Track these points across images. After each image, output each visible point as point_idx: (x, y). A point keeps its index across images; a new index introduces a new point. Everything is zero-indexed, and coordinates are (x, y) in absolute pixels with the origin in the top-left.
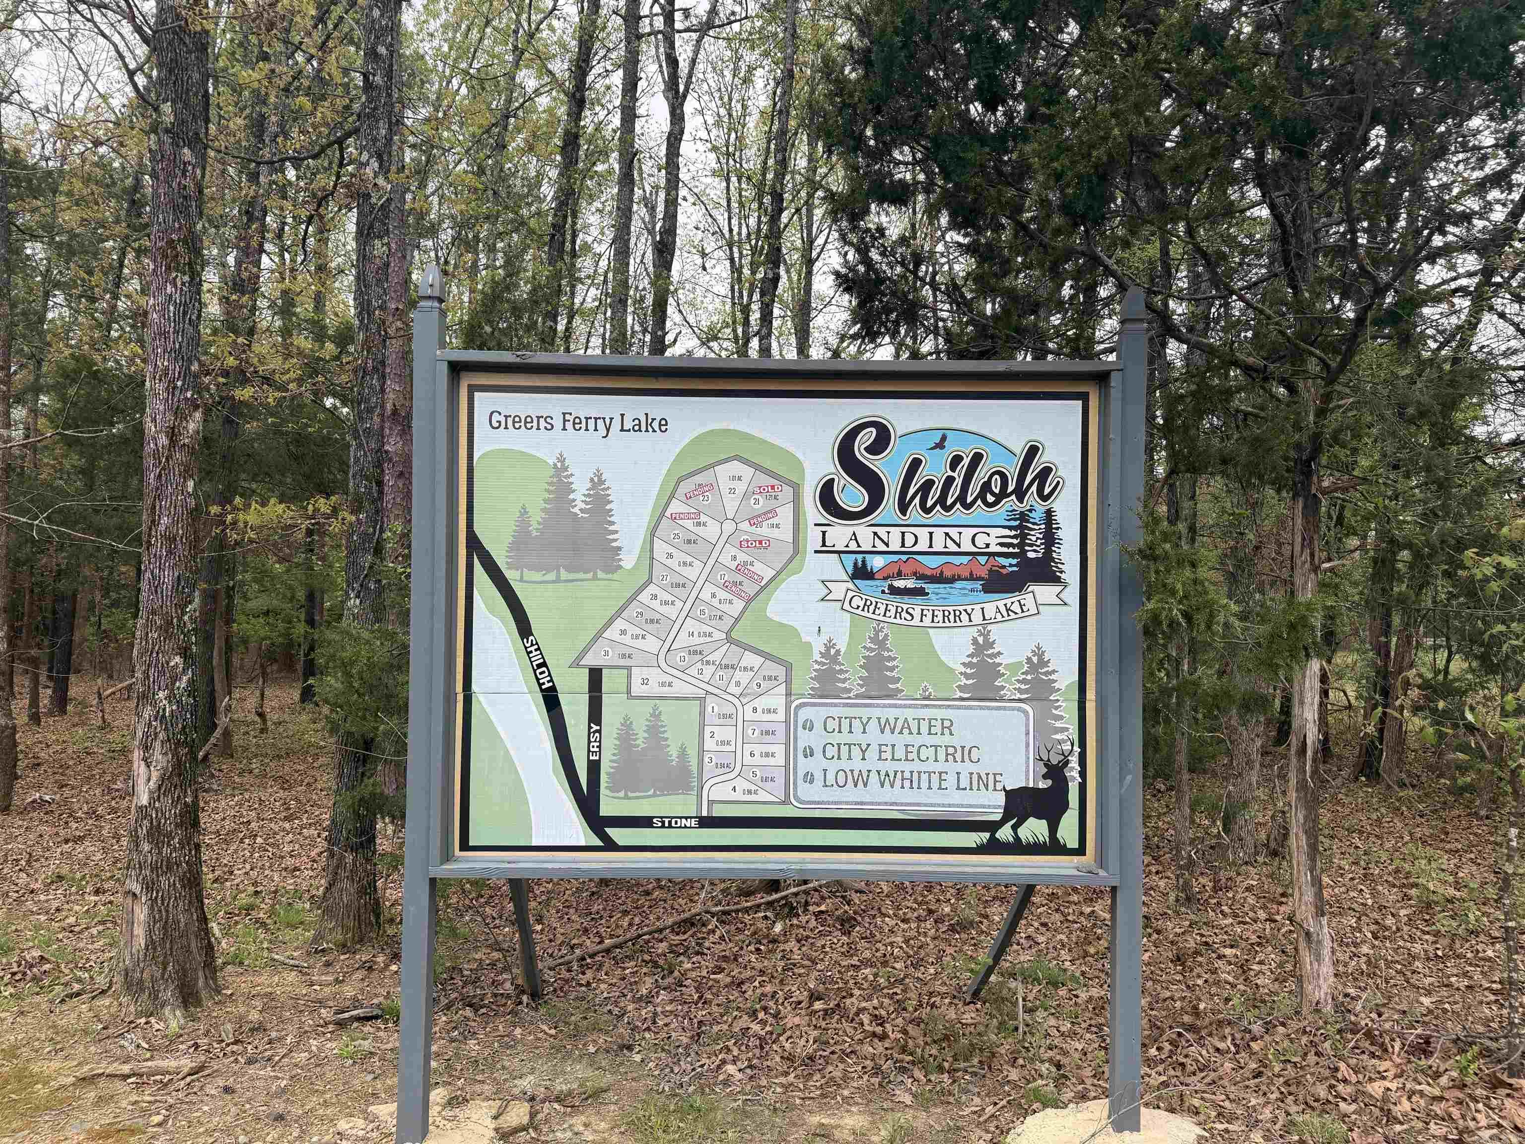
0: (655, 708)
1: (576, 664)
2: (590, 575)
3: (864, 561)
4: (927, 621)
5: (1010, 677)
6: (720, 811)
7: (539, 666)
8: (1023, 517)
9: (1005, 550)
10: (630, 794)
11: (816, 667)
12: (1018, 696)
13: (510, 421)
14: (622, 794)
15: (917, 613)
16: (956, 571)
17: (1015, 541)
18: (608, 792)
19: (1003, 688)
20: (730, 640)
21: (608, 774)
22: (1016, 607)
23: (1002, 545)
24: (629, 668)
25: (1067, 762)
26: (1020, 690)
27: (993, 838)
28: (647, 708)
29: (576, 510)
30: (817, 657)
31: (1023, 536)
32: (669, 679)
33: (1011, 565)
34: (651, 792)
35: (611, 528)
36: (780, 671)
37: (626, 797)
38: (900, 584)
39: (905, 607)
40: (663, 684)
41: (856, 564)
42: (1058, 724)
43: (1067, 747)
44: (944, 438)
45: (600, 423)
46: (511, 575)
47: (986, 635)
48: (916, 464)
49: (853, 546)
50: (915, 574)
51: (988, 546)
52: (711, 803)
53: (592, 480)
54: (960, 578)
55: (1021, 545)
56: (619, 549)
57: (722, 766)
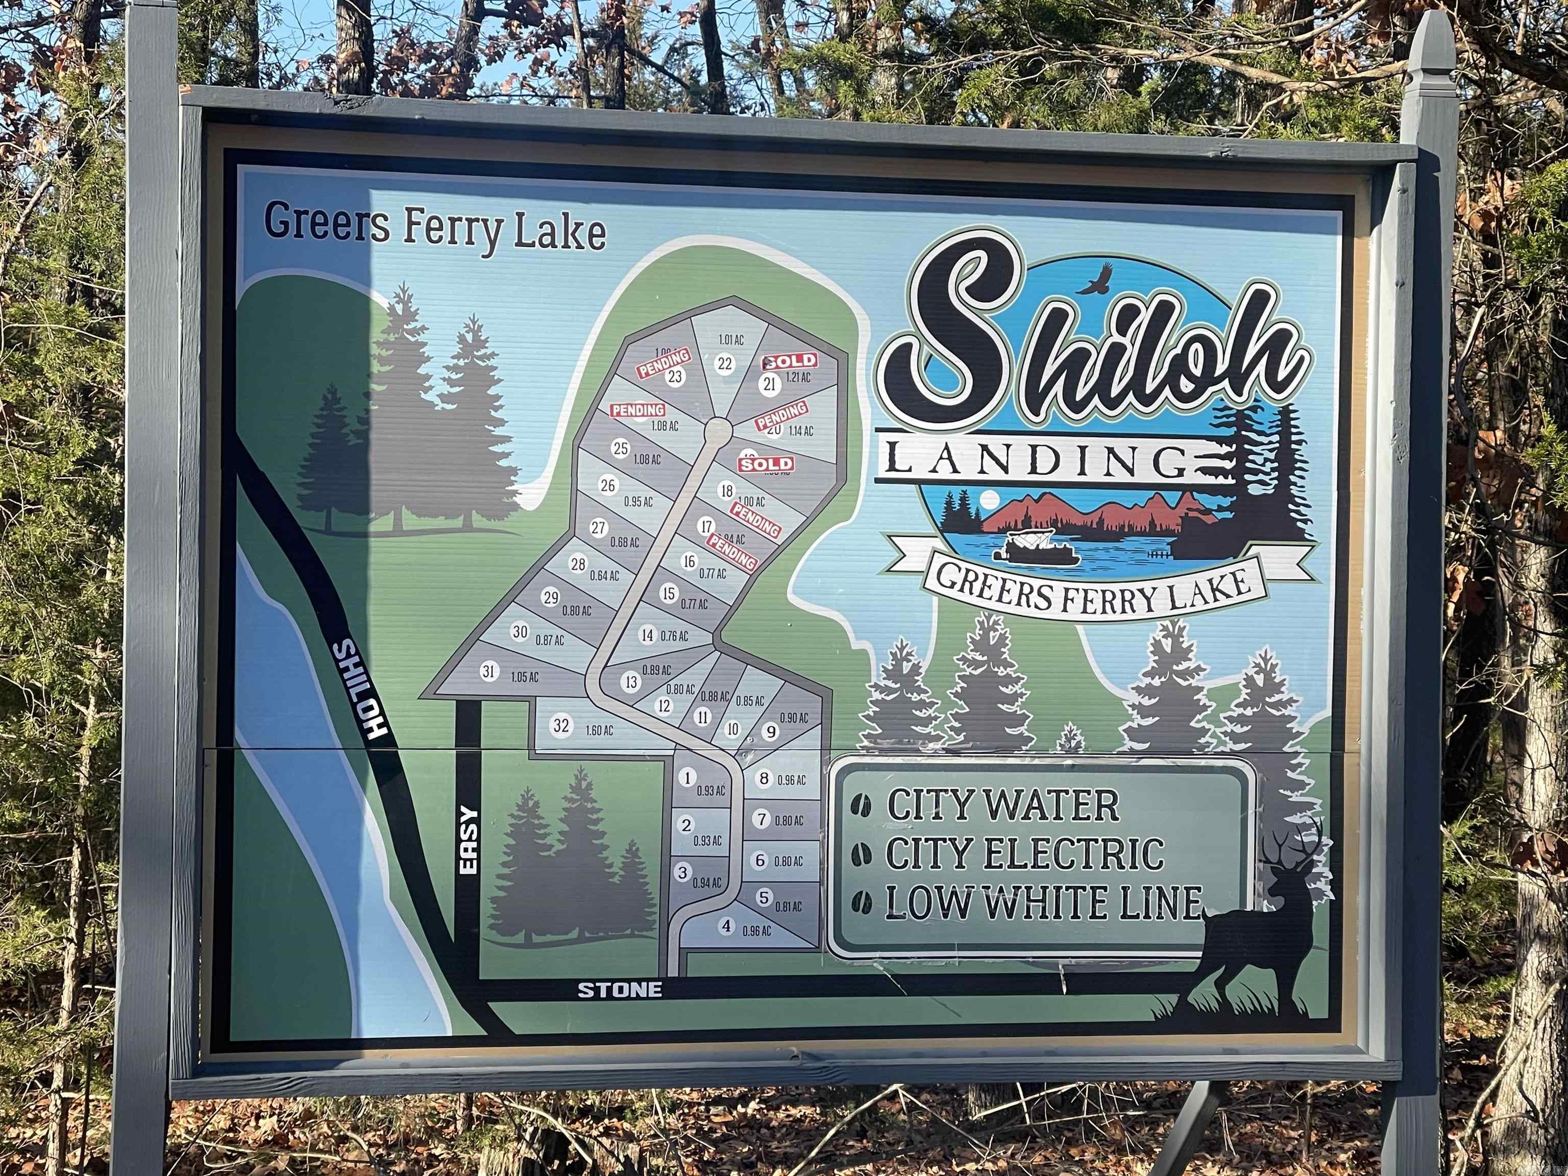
0: (580, 776)
1: (431, 693)
2: (458, 522)
3: (964, 499)
4: (1075, 611)
5: (1215, 713)
6: (698, 968)
7: (363, 696)
8: (1242, 420)
9: (1210, 480)
10: (536, 939)
11: (877, 696)
12: (1231, 746)
13: (306, 220)
14: (520, 938)
15: (1057, 597)
16: (1125, 519)
17: (1228, 465)
18: (494, 935)
19: (1204, 732)
20: (719, 644)
21: (494, 900)
22: (1228, 586)
23: (1205, 471)
24: (531, 700)
25: (1312, 864)
26: (1235, 738)
27: (1183, 1004)
28: (566, 774)
29: (431, 396)
30: (877, 676)
31: (1241, 456)
32: (605, 720)
33: (1220, 509)
34: (574, 934)
35: (499, 431)
36: (812, 705)
37: (528, 944)
38: (1027, 541)
39: (1036, 583)
40: (596, 731)
41: (949, 504)
42: (1296, 797)
43: (1310, 837)
44: (1106, 273)
45: (478, 227)
46: (306, 520)
47: (1176, 638)
48: (1057, 318)
49: (944, 472)
50: (1054, 524)
51: (1181, 472)
52: (684, 952)
53: (462, 339)
54: (1132, 533)
55: (1238, 472)
56: (514, 471)
57: (705, 883)
